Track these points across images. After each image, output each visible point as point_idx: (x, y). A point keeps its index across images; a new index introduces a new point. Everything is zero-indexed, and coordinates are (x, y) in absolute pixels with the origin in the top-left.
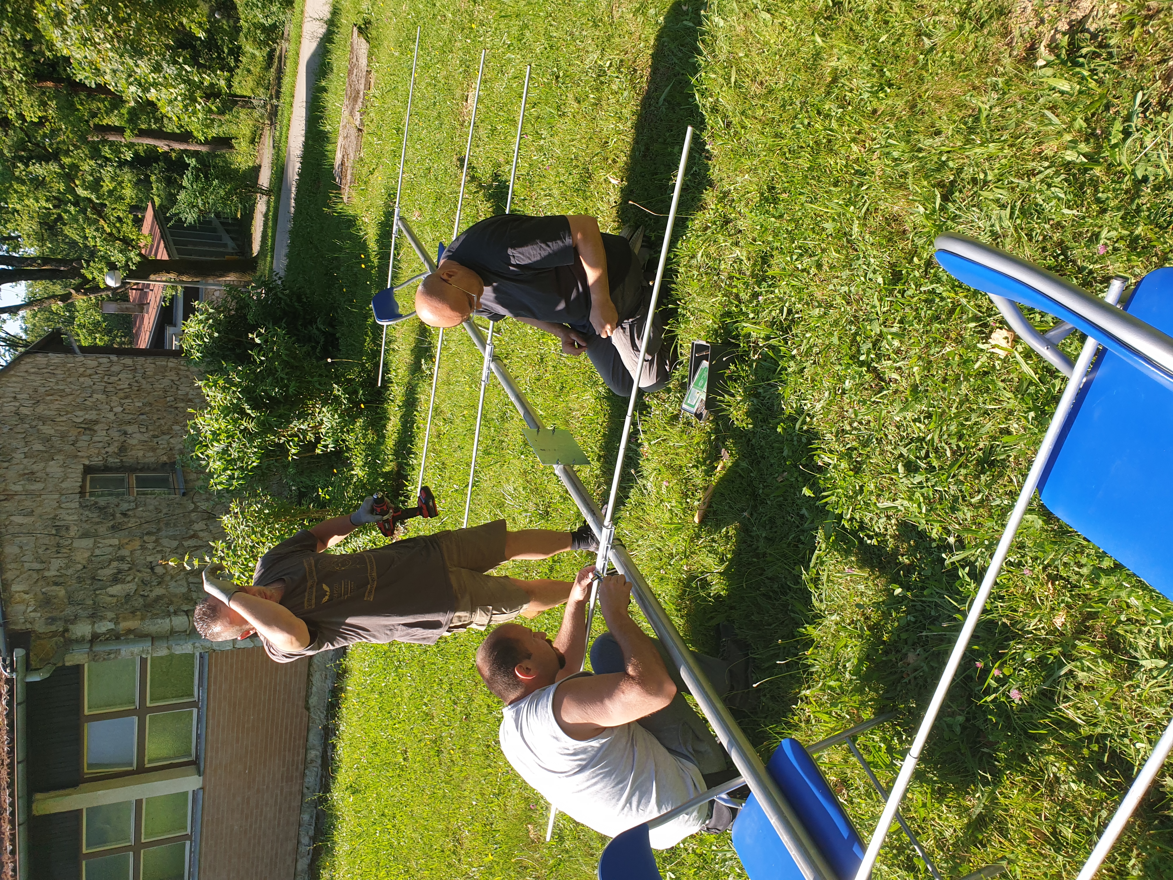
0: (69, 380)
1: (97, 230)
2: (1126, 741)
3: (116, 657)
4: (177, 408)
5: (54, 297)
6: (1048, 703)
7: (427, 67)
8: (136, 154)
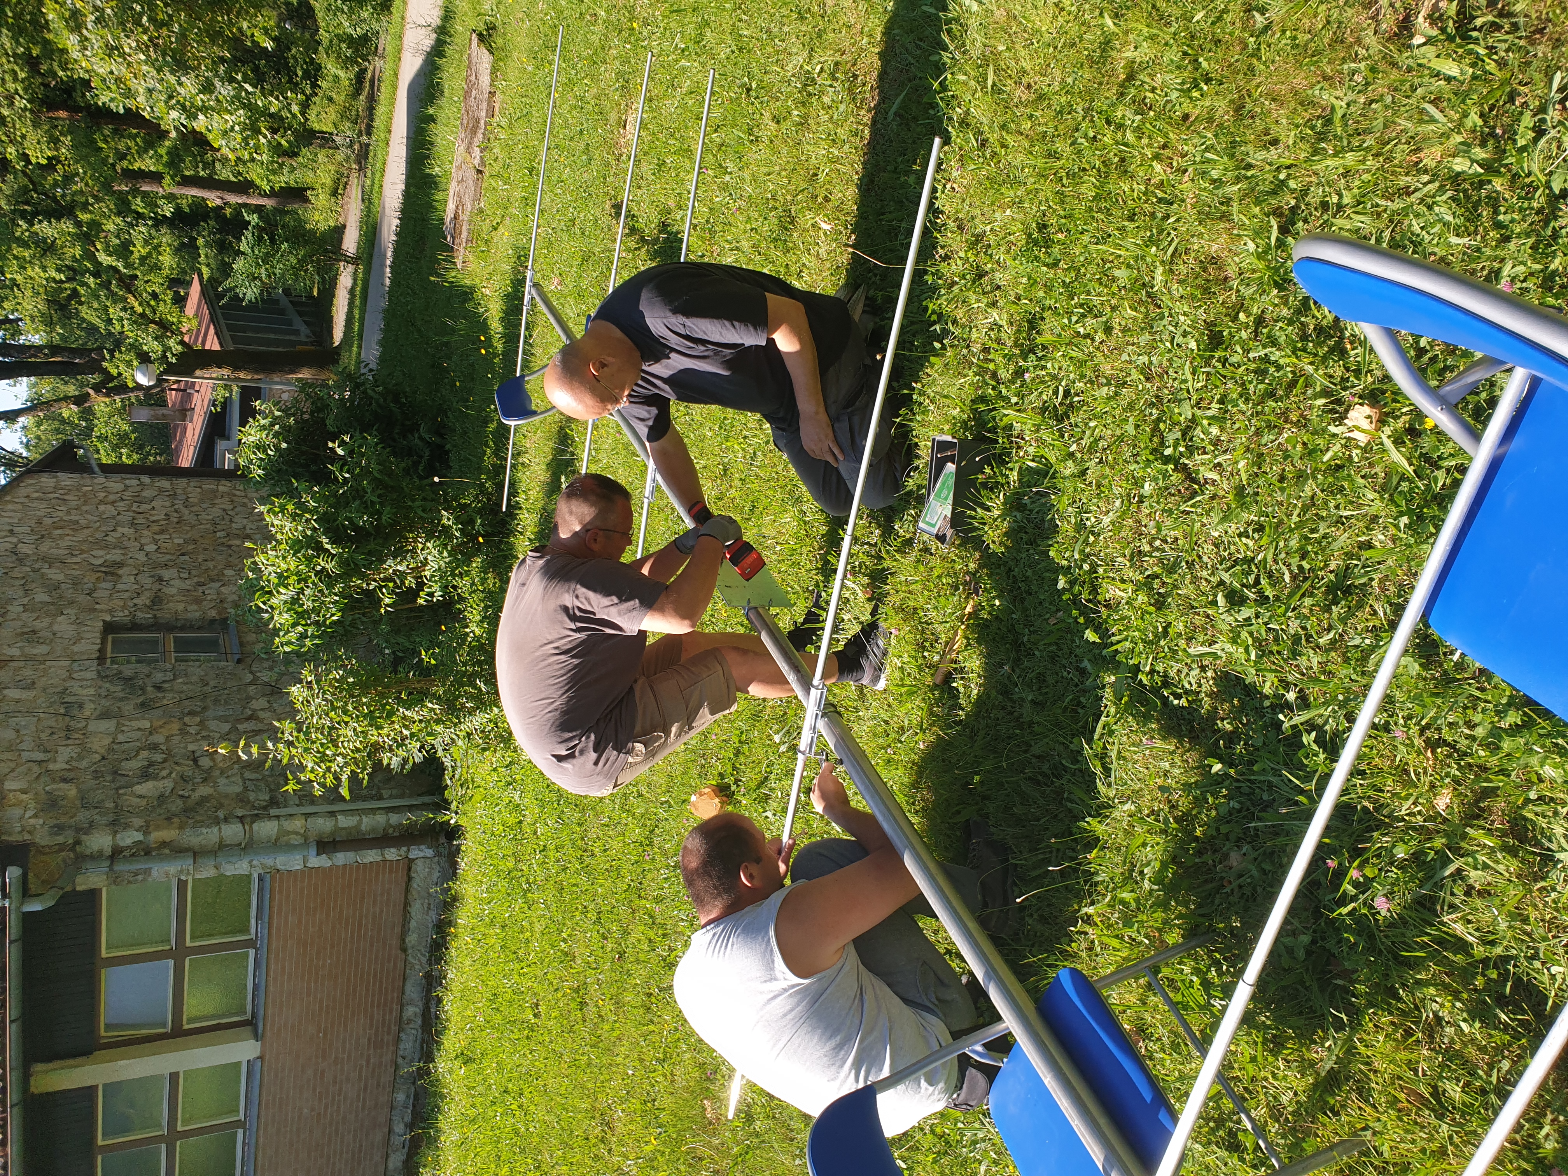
0: (85, 508)
1: (124, 309)
2: (1537, 964)
3: (145, 879)
4: (230, 546)
5: (66, 398)
6: (1427, 916)
7: (570, 83)
8: (178, 209)
